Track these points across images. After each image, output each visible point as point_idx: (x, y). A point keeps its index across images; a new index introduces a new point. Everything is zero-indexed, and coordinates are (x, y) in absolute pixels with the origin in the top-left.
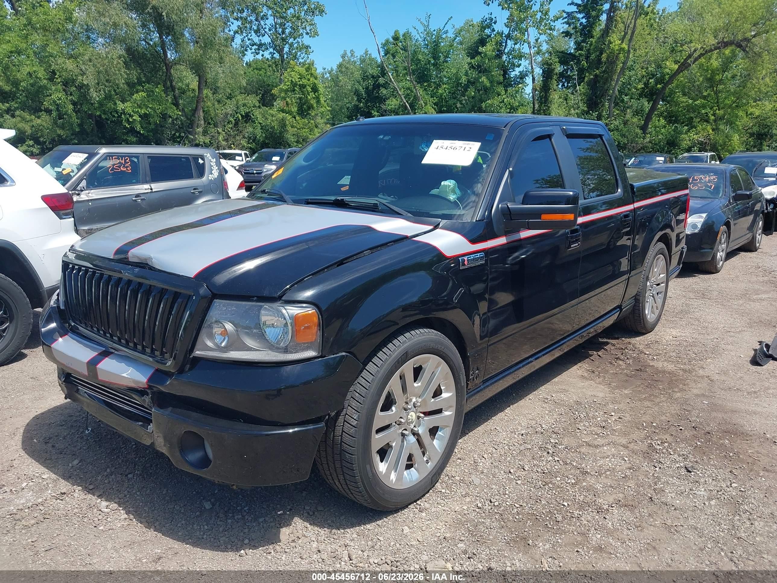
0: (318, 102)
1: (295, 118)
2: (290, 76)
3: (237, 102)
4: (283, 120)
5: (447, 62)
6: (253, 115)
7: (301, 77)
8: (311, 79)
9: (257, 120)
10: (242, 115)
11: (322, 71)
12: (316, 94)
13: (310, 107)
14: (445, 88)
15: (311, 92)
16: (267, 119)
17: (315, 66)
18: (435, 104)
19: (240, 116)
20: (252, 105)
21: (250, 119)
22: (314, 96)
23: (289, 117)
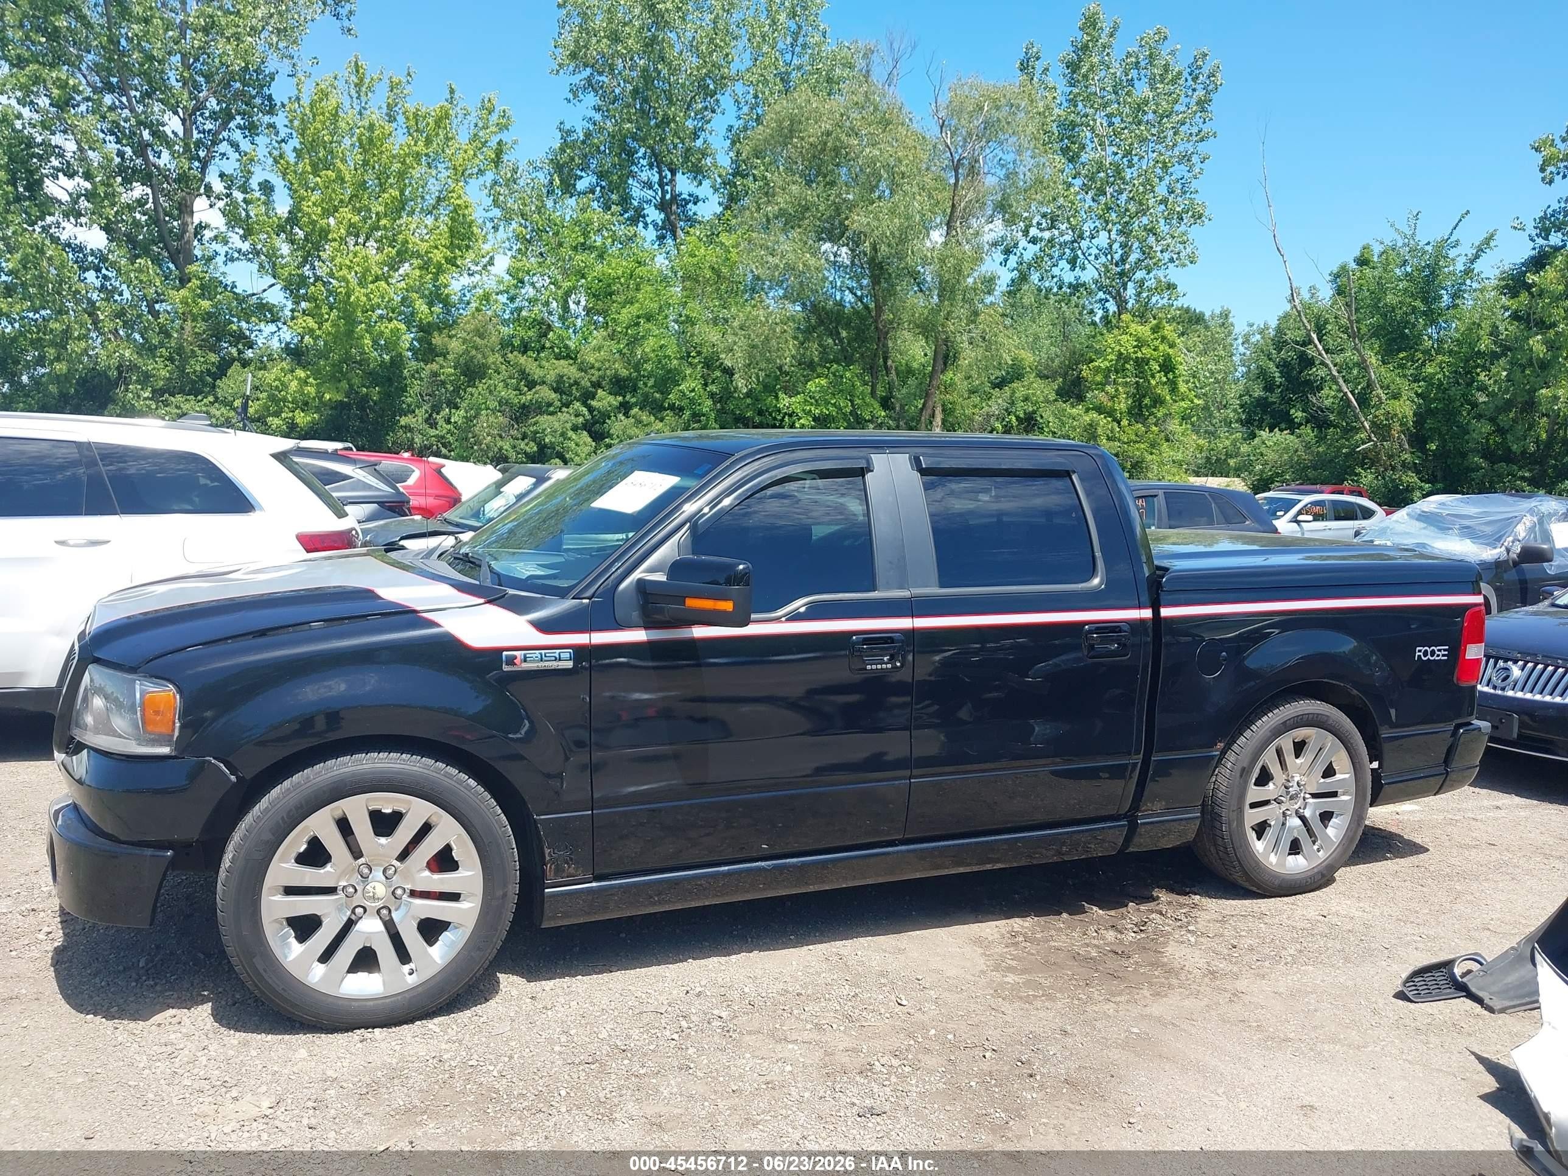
0: (1174, 389)
1: (1119, 423)
2: (1119, 342)
3: (1013, 392)
4: (1092, 427)
5: (1455, 306)
6: (1042, 417)
7: (1141, 343)
8: (1161, 348)
9: (1048, 426)
10: (1018, 418)
11: (1247, 329)
12: (1171, 376)
13: (1158, 401)
14: (1441, 363)
15: (1159, 372)
16: (1063, 424)
17: (1231, 320)
18: (1418, 395)
19: (1014, 419)
20: (1042, 399)
21: (1035, 425)
22: (1164, 379)
23: (1103, 420)
